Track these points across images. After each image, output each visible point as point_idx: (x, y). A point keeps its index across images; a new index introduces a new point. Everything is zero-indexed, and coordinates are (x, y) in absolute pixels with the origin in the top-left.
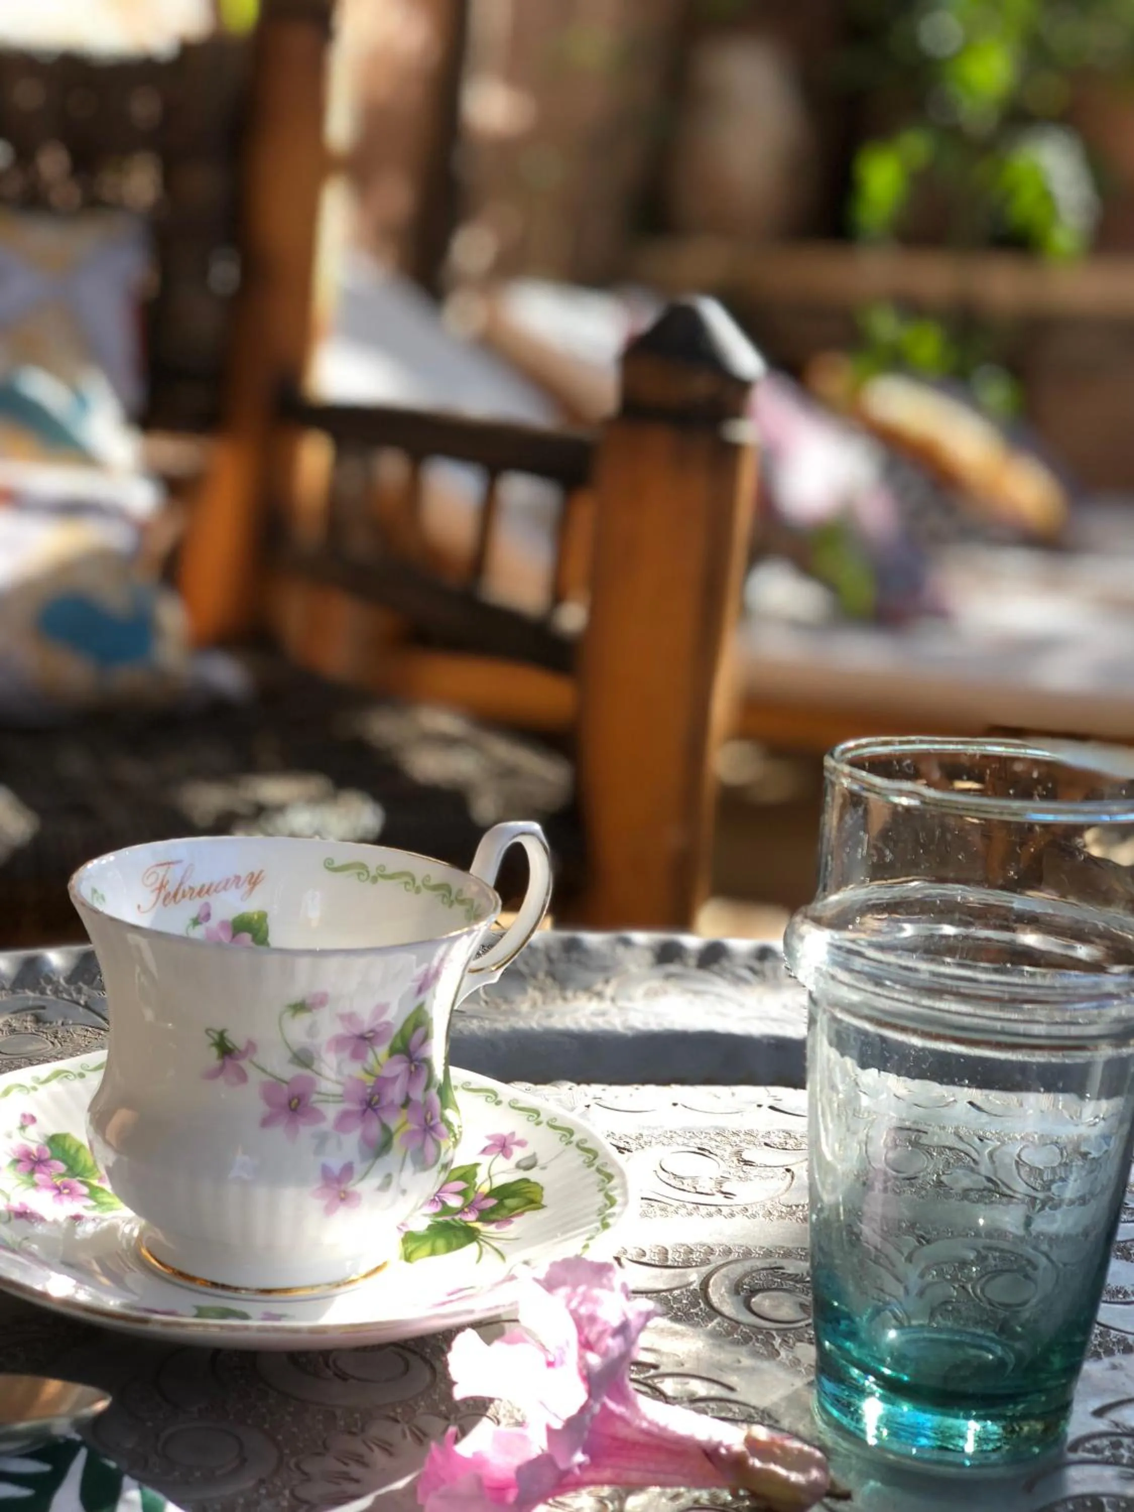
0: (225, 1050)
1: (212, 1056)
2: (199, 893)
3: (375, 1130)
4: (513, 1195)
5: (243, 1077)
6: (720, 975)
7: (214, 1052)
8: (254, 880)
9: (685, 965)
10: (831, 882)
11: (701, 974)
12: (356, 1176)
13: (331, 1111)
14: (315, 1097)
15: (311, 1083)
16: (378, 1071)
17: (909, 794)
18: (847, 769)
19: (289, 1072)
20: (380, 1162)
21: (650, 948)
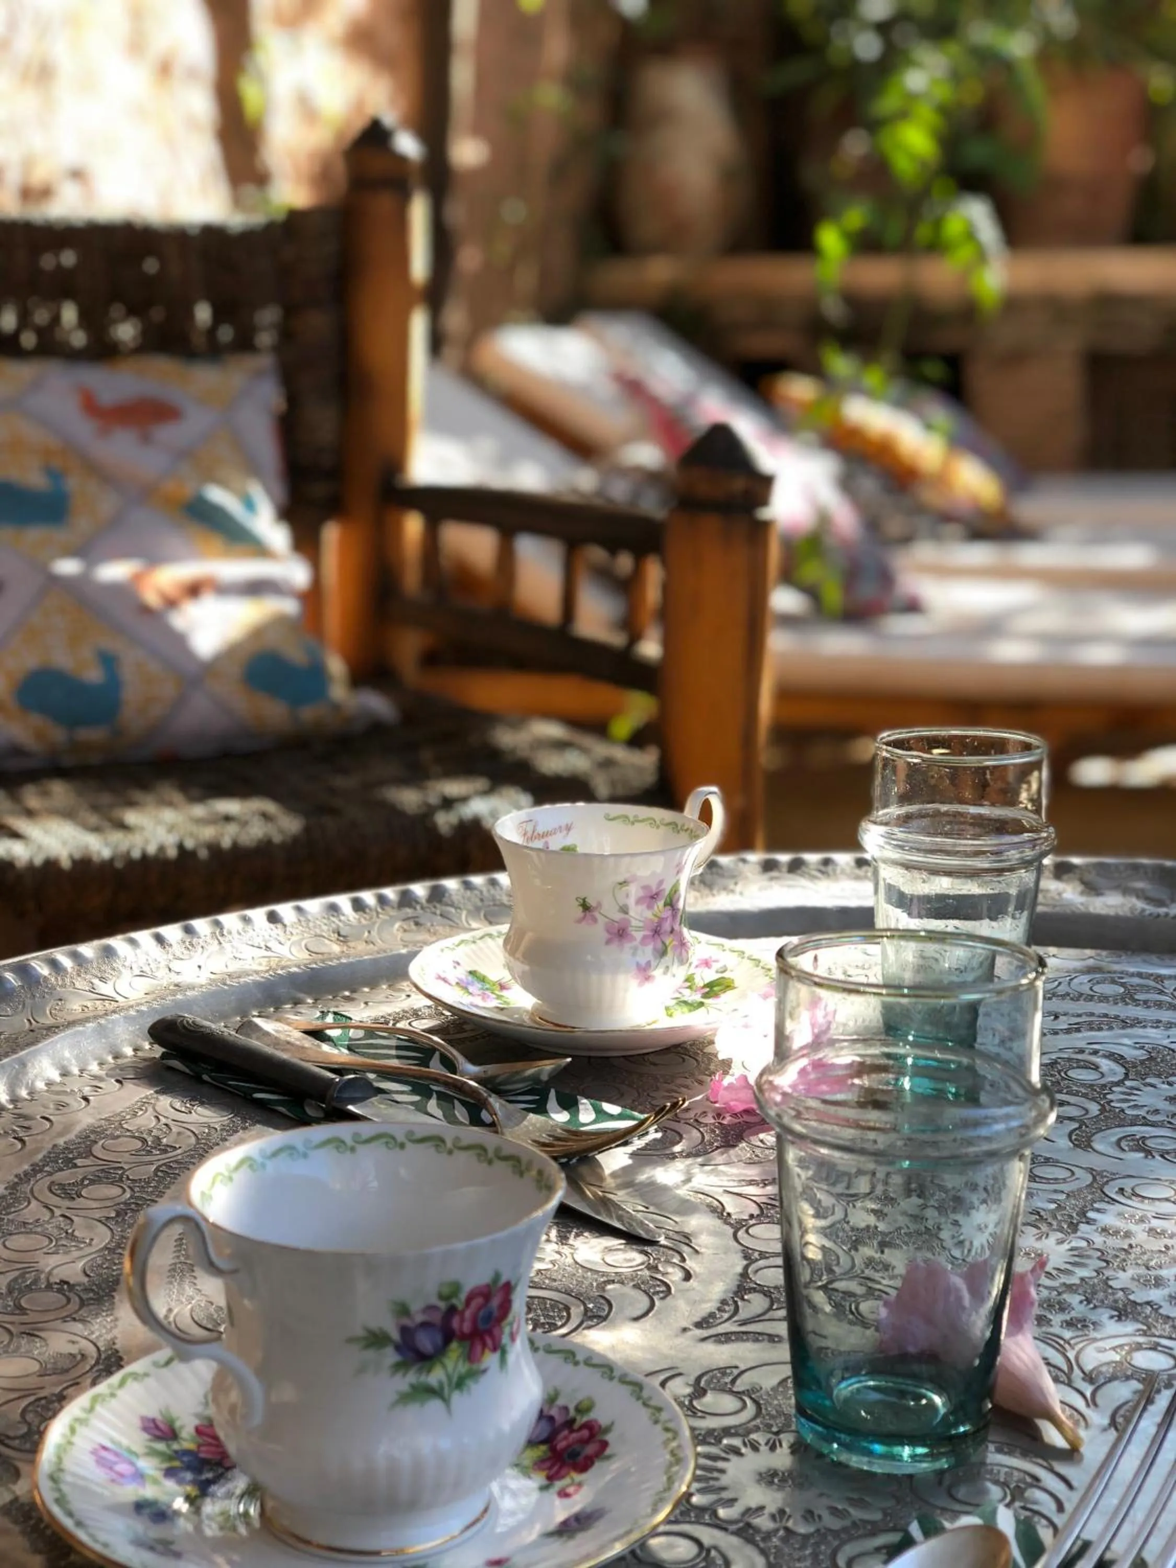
0: (586, 907)
1: (579, 911)
2: (543, 837)
3: (660, 945)
4: (718, 985)
5: (595, 920)
6: (802, 876)
7: (581, 909)
8: (568, 828)
9: (780, 871)
10: (876, 804)
11: (791, 876)
12: (652, 968)
13: (638, 935)
14: (630, 929)
15: (628, 922)
16: (659, 914)
17: (916, 757)
18: (884, 747)
19: (618, 916)
20: (662, 960)
21: (759, 863)
